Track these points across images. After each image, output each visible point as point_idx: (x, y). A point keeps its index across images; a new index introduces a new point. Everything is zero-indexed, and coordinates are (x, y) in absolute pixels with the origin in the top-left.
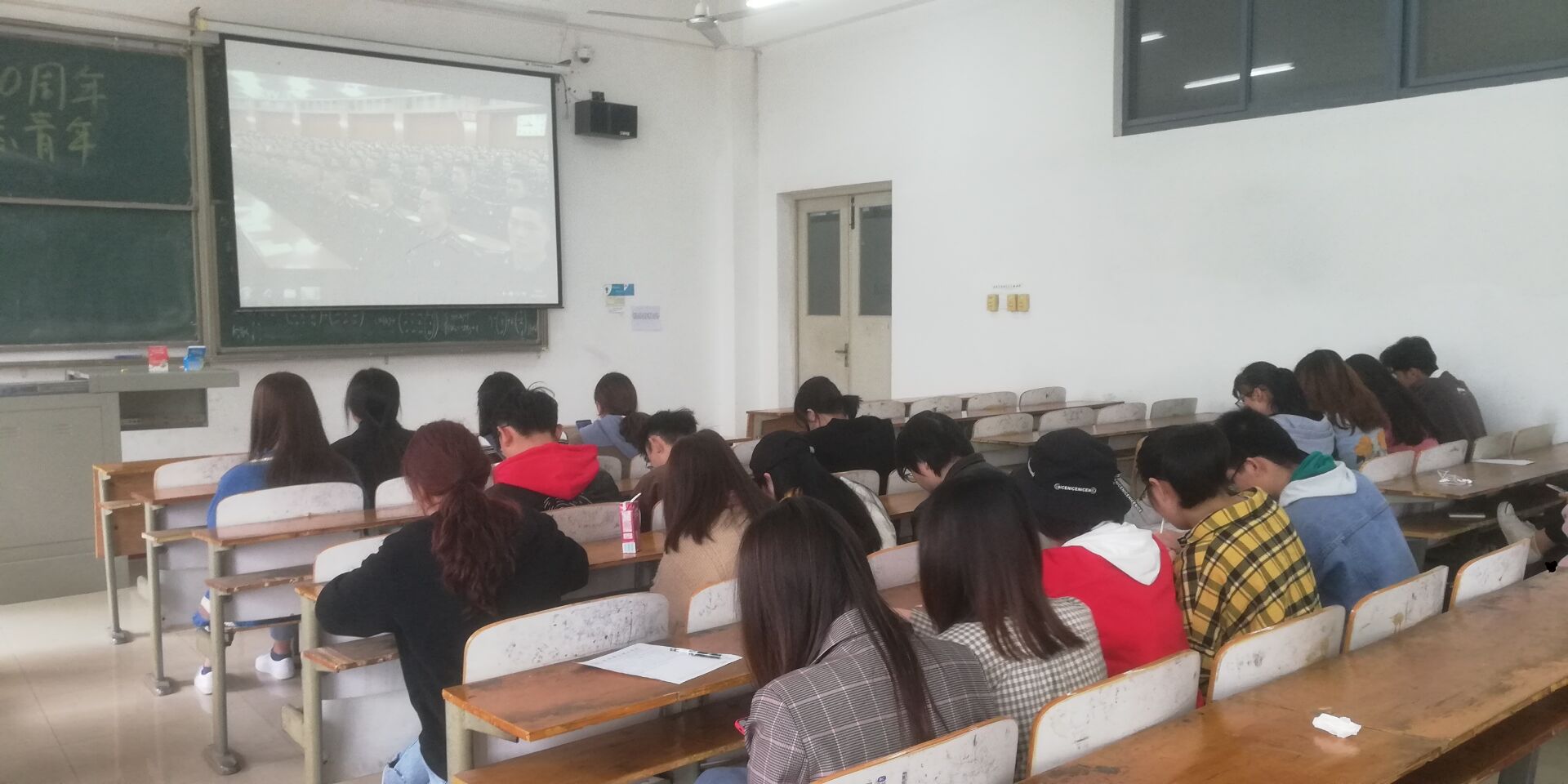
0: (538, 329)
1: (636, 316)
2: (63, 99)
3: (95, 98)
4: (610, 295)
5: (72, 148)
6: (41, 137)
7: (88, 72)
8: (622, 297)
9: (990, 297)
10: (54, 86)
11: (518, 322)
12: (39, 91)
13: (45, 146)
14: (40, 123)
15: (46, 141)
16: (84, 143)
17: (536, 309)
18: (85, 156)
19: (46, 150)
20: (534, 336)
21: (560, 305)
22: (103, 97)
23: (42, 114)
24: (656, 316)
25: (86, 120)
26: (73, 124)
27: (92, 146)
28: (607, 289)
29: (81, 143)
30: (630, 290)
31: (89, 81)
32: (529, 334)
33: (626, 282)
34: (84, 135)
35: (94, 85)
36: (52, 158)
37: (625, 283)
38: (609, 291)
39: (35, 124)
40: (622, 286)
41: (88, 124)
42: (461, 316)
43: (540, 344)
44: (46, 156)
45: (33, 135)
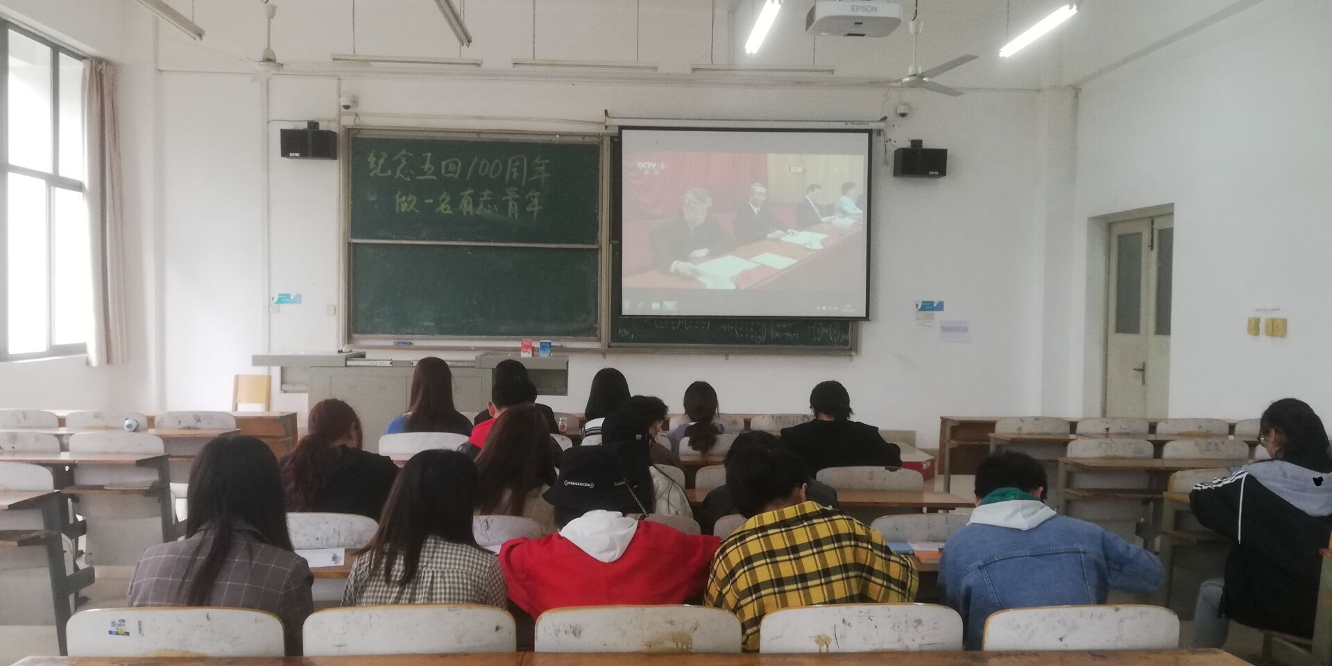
0: (849, 337)
1: (945, 329)
2: (525, 178)
3: (543, 176)
4: (920, 310)
5: (528, 209)
6: (511, 203)
7: (540, 160)
8: (932, 312)
9: (1250, 321)
10: (520, 170)
11: (832, 331)
12: (512, 173)
13: (513, 208)
14: (511, 194)
15: (513, 206)
16: (535, 207)
17: (849, 321)
18: (535, 214)
19: (513, 212)
20: (846, 343)
21: (867, 318)
22: (548, 175)
23: (512, 189)
24: (965, 330)
25: (537, 190)
26: (530, 194)
27: (541, 208)
28: (917, 305)
29: (534, 206)
30: (940, 306)
31: (540, 165)
32: (841, 341)
33: (936, 299)
34: (536, 201)
35: (543, 168)
36: (516, 216)
37: (934, 301)
38: (919, 307)
39: (507, 195)
40: (932, 303)
41: (538, 193)
42: (784, 325)
43: (851, 349)
44: (513, 215)
45: (507, 201)
